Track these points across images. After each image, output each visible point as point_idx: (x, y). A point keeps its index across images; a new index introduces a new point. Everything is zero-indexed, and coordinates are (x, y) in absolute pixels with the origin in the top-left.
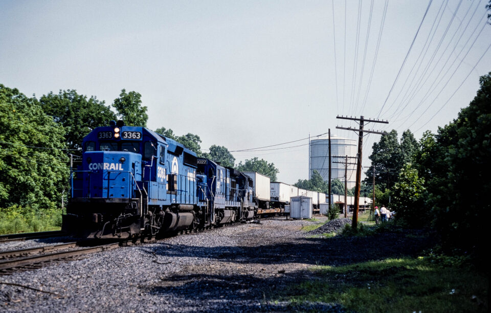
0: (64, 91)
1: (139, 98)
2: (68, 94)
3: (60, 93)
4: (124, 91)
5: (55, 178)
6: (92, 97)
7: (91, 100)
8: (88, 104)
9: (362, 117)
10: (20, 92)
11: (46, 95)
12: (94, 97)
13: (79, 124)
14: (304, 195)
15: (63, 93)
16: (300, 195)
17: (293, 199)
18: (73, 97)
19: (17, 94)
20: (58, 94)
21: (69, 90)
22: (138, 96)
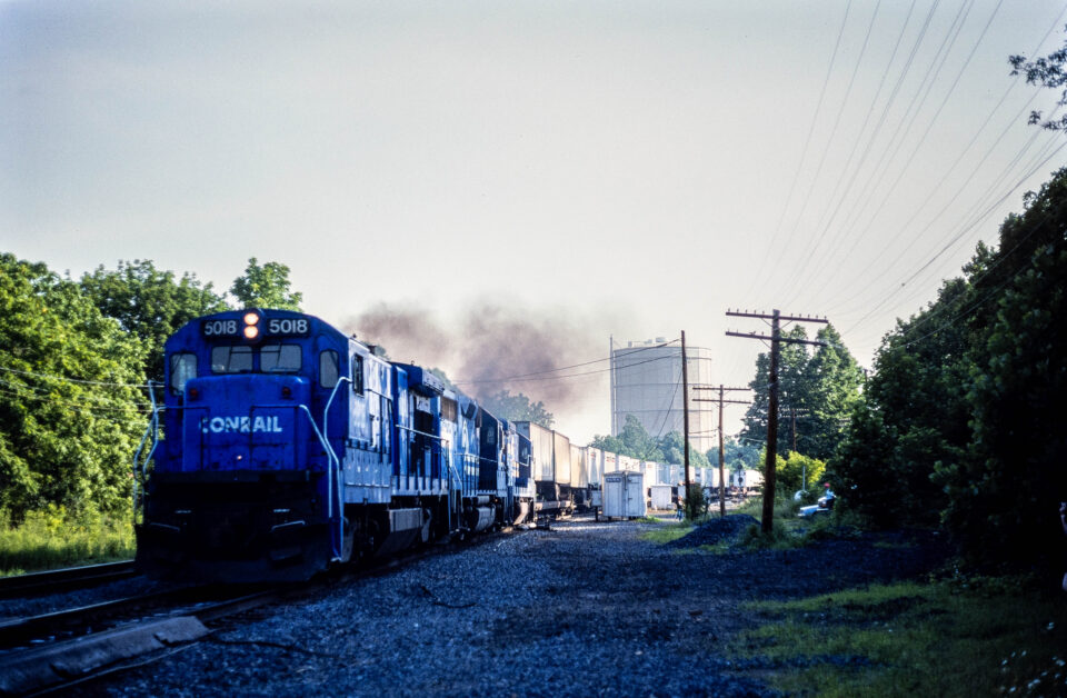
0: (128, 264)
1: (285, 275)
2: (137, 269)
3: (120, 267)
4: (253, 261)
5: (127, 446)
6: (187, 274)
7: (185, 281)
8: (179, 289)
9: (777, 312)
10: (50, 269)
11: (92, 273)
12: (190, 274)
13: (164, 332)
14: (631, 469)
15: (125, 267)
16: (622, 468)
17: (610, 478)
18: (146, 276)
19: (44, 273)
20: (115, 269)
21: (137, 262)
22: (284, 270)
